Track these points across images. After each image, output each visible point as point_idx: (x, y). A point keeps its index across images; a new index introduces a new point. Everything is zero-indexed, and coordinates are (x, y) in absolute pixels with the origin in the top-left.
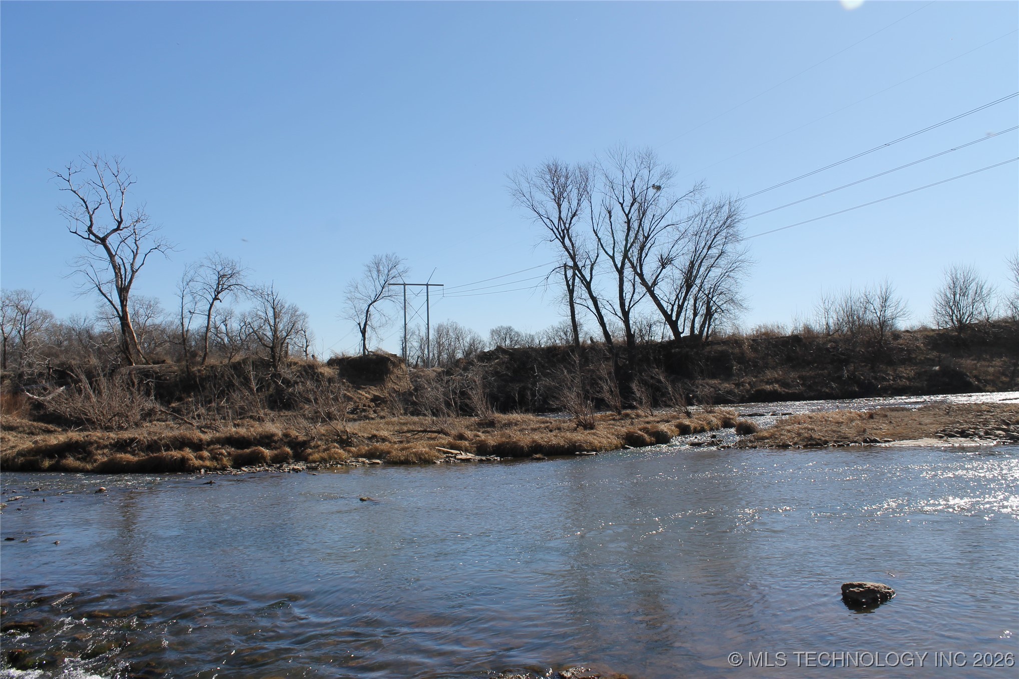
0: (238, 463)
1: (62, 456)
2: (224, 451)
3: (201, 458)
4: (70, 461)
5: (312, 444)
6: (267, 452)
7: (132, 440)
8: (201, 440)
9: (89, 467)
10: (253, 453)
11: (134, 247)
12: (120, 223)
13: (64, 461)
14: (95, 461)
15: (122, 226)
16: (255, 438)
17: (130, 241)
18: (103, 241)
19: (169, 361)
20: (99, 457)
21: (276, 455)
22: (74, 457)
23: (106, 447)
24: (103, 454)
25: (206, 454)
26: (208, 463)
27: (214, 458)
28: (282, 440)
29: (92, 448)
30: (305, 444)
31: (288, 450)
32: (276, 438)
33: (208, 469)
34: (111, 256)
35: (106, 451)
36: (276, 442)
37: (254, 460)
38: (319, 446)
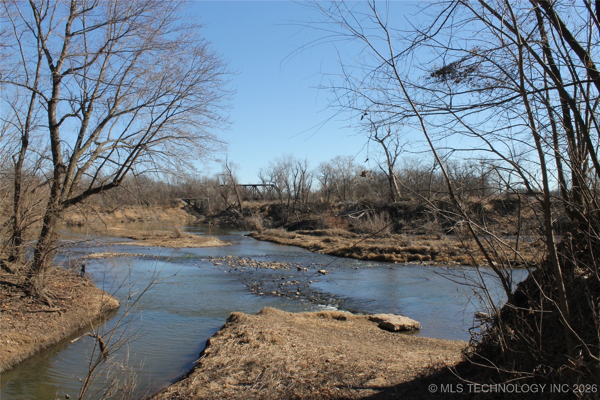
0: (410, 259)
1: (352, 252)
2: (406, 255)
3: (397, 257)
4: (355, 255)
5: (439, 254)
6: (421, 256)
7: (376, 248)
8: (399, 249)
9: (360, 257)
10: (416, 256)
11: (397, 143)
12: (389, 132)
13: (353, 254)
14: (363, 255)
15: (390, 134)
16: (419, 250)
17: (395, 140)
18: (382, 142)
19: (413, 199)
20: (364, 254)
21: (425, 257)
22: (356, 252)
23: (367, 250)
24: (365, 253)
25: (399, 255)
26: (399, 259)
27: (402, 257)
28: (429, 251)
29: (362, 250)
30: (437, 254)
31: (430, 256)
32: (427, 250)
33: (399, 261)
34: (386, 149)
35: (366, 251)
36: (427, 252)
37: (415, 259)
38: (441, 255)
